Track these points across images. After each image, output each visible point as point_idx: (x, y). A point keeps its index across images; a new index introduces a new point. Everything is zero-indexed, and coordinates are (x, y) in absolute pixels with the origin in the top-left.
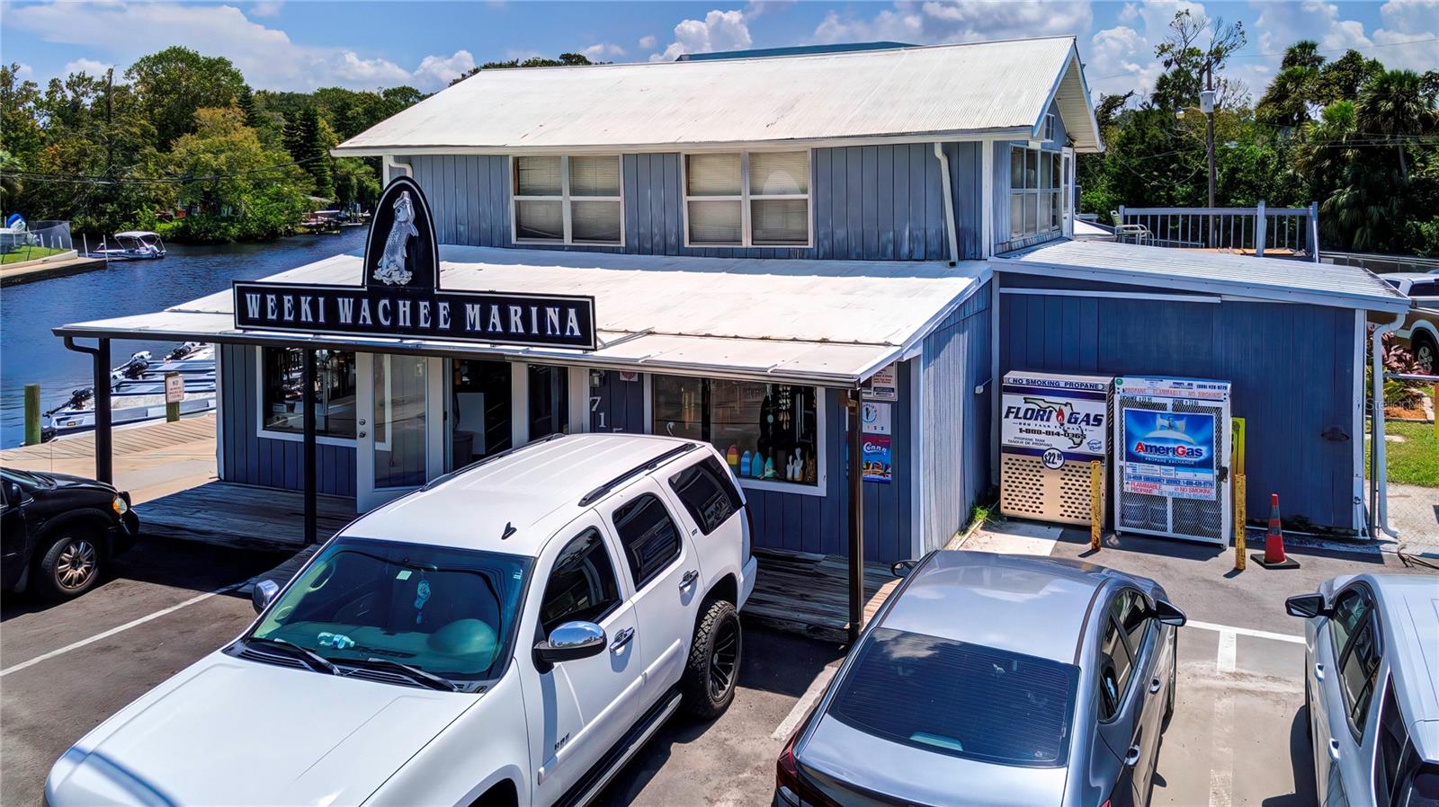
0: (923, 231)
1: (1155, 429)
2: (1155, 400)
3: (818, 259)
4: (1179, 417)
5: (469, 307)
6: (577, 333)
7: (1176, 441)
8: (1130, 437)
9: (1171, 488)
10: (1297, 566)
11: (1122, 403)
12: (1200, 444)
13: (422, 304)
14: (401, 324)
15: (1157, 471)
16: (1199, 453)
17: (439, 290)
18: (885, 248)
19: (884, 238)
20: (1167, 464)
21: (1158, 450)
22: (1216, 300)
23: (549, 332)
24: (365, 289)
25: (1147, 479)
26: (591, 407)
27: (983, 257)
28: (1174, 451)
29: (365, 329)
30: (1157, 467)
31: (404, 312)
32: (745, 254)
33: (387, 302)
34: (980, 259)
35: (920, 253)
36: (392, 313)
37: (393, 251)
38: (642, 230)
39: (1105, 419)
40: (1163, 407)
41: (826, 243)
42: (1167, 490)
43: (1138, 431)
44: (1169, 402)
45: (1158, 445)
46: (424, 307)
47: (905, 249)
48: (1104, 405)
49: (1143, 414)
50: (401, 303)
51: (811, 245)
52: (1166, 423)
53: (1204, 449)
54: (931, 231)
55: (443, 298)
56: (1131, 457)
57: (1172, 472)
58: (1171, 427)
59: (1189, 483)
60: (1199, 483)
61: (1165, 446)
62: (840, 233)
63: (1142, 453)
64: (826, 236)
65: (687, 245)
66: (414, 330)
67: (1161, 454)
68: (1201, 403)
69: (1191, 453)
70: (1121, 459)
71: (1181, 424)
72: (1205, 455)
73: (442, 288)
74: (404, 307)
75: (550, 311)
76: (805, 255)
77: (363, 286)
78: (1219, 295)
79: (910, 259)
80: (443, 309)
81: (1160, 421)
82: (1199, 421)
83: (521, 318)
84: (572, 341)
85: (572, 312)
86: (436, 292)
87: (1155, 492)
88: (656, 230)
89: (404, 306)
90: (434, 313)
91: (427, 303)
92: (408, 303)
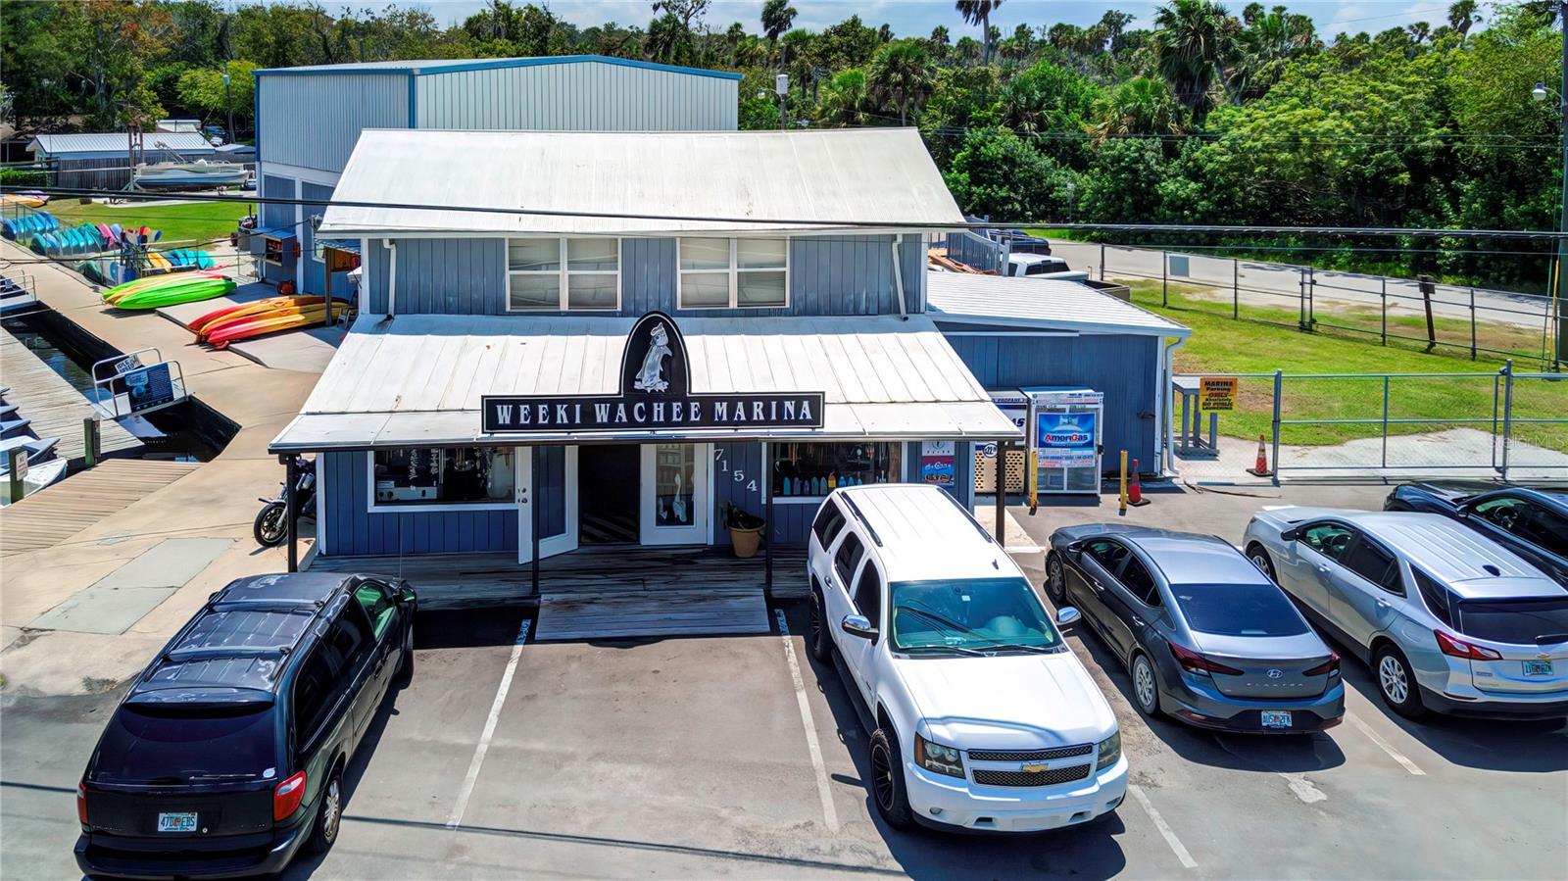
0: (876, 294)
1: (1058, 425)
2: (1059, 406)
3: (794, 316)
4: (1074, 417)
5: (718, 404)
6: (809, 417)
7: (1072, 431)
8: (1041, 431)
9: (1068, 462)
10: (1149, 502)
11: (1037, 410)
12: (1087, 432)
13: (675, 405)
14: (655, 419)
15: (1059, 452)
16: (1086, 438)
17: (690, 393)
18: (847, 308)
19: (846, 299)
20: (1066, 447)
21: (1060, 438)
22: (1077, 335)
23: (786, 418)
24: (622, 396)
25: (1053, 458)
26: (715, 458)
27: (922, 311)
28: (1071, 438)
29: (621, 426)
30: (1060, 449)
31: (659, 411)
32: (732, 314)
33: (642, 404)
34: (919, 313)
35: (874, 308)
36: (648, 412)
37: (653, 367)
38: (637, 298)
39: (1025, 422)
40: (1064, 410)
41: (800, 304)
42: (1065, 464)
43: (1047, 427)
44: (1067, 407)
45: (1060, 435)
46: (676, 407)
47: (863, 306)
48: (1025, 412)
49: (1050, 416)
50: (655, 405)
51: (787, 306)
52: (1066, 421)
53: (1088, 435)
54: (883, 294)
55: (694, 399)
56: (1042, 445)
57: (1068, 452)
58: (1069, 423)
59: (1079, 458)
60: (1085, 457)
61: (1065, 435)
62: (812, 296)
63: (1050, 441)
64: (800, 299)
65: (679, 308)
66: (668, 423)
67: (1062, 440)
68: (1088, 406)
69: (1081, 438)
70: (1035, 446)
71: (1075, 421)
72: (1089, 439)
73: (693, 391)
74: (658, 409)
75: (787, 404)
76: (781, 313)
77: (620, 394)
78: (1077, 331)
79: (867, 314)
80: (694, 407)
81: (1062, 420)
82: (1085, 418)
83: (763, 410)
84: (805, 422)
85: (806, 404)
86: (688, 395)
87: (1058, 466)
88: (651, 297)
89: (659, 406)
90: (686, 411)
91: (680, 404)
92: (662, 405)
